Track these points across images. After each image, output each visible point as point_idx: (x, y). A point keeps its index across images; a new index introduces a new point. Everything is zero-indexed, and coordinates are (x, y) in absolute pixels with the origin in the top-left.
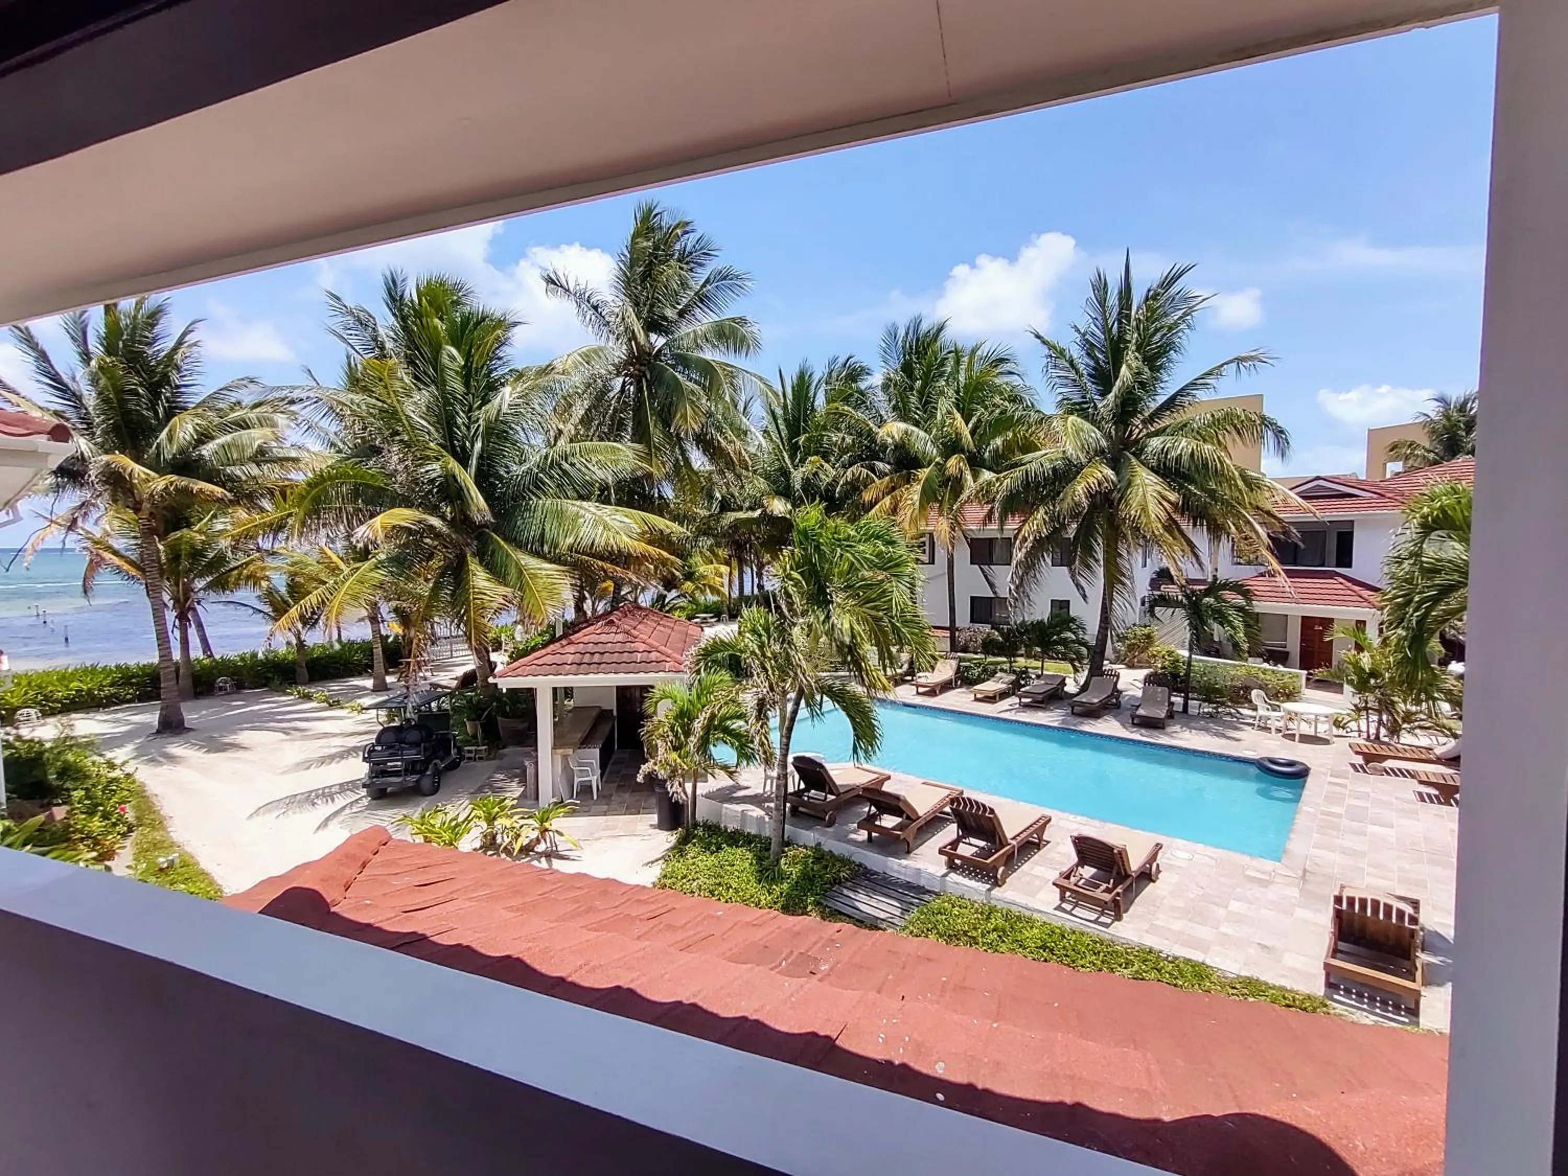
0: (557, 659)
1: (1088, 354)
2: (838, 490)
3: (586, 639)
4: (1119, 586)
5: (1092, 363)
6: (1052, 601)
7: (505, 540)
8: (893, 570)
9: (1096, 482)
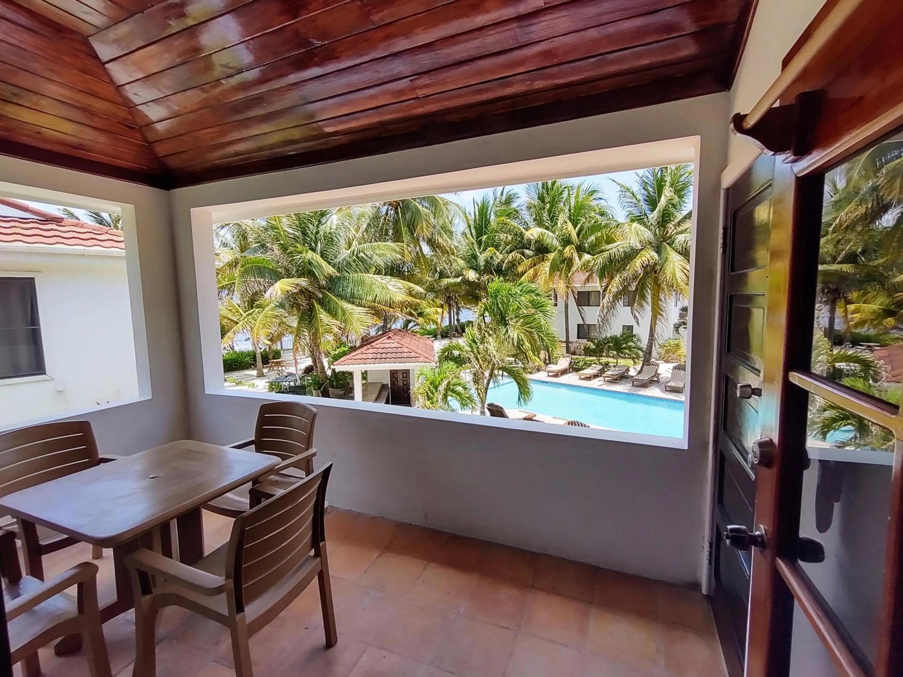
0: (364, 356)
1: (644, 188)
2: (504, 266)
3: (378, 346)
4: (659, 317)
5: (646, 193)
6: (623, 326)
7: (334, 296)
8: (541, 308)
9: (646, 259)
